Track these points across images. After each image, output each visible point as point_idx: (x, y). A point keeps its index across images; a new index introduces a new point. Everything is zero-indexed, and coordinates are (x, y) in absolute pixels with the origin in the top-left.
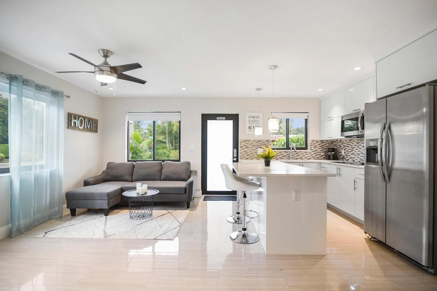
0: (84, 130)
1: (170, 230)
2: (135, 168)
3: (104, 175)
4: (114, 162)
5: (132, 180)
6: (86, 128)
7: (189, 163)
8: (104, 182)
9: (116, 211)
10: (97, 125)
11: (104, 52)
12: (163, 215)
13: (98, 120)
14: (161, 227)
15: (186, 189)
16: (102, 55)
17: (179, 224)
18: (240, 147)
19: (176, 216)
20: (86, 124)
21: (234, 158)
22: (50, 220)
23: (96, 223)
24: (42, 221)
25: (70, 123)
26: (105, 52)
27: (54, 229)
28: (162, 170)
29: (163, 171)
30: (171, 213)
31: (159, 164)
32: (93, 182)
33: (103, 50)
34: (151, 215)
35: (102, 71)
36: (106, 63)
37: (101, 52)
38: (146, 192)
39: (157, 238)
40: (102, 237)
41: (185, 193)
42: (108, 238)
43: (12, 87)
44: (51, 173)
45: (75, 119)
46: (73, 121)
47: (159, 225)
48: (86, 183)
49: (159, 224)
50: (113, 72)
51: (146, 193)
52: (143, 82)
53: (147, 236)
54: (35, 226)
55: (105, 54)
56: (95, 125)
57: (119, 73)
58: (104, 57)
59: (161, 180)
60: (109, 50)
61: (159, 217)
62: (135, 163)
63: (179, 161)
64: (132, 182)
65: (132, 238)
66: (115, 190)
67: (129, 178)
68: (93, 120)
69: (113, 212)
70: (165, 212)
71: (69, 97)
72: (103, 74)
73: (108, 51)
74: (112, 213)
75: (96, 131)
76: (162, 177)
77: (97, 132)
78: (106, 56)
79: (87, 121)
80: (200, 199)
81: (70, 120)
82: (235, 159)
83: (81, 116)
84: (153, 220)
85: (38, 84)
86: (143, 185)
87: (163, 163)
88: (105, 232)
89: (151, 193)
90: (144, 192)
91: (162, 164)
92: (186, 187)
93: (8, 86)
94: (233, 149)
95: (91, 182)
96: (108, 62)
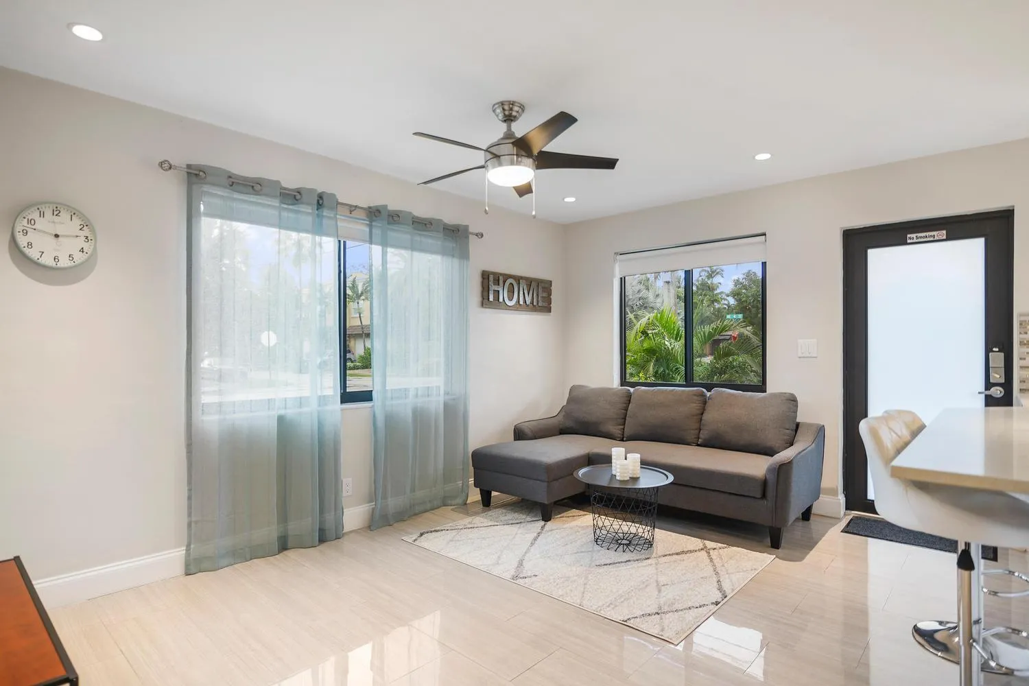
0: (518, 307)
1: (679, 607)
2: (630, 405)
3: (560, 418)
4: (583, 386)
5: (623, 435)
6: (521, 302)
7: (793, 400)
8: (561, 434)
9: (574, 512)
10: (550, 294)
11: (504, 109)
12: (683, 552)
13: (551, 281)
14: (660, 591)
15: (764, 483)
16: (501, 116)
17: (717, 596)
18: (1022, 343)
19: (723, 566)
20: (521, 293)
21: (989, 385)
22: (445, 506)
23: (516, 534)
24: (428, 506)
25: (486, 294)
26: (506, 107)
27: (438, 528)
28: (702, 414)
29: (705, 417)
30: (711, 552)
31: (695, 398)
32: (532, 431)
33: (502, 104)
34: (650, 544)
35: (497, 157)
36: (509, 135)
37: (498, 111)
38: (635, 476)
39: (632, 621)
40: (508, 576)
41: (764, 496)
42: (521, 581)
43: (374, 231)
44: (446, 405)
45: (497, 282)
46: (493, 287)
47: (657, 581)
48: (519, 435)
49: (659, 579)
50: (524, 153)
51: (635, 479)
52: (609, 164)
53: (609, 606)
54: (416, 514)
55: (507, 113)
56: (545, 295)
57: (535, 152)
58: (505, 121)
59: (698, 445)
60: (514, 100)
61: (670, 555)
62: (632, 390)
63: (761, 388)
64: (622, 440)
65: (568, 600)
66: (568, 459)
67: (615, 429)
68: (539, 282)
69: (565, 514)
70: (693, 542)
71: (482, 235)
72: (500, 164)
73: (512, 103)
74: (561, 515)
75: (547, 309)
76: (704, 435)
77: (549, 310)
78: (509, 119)
79: (525, 287)
80: (834, 525)
81: (486, 288)
82: (997, 392)
83: (510, 276)
84: (650, 560)
85: (418, 218)
86: (628, 455)
87: (708, 394)
88: (521, 564)
89: (652, 480)
90: (631, 476)
91: (705, 396)
92: (767, 476)
93: (367, 229)
94: (988, 350)
95: (527, 431)
96: (514, 133)
